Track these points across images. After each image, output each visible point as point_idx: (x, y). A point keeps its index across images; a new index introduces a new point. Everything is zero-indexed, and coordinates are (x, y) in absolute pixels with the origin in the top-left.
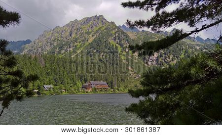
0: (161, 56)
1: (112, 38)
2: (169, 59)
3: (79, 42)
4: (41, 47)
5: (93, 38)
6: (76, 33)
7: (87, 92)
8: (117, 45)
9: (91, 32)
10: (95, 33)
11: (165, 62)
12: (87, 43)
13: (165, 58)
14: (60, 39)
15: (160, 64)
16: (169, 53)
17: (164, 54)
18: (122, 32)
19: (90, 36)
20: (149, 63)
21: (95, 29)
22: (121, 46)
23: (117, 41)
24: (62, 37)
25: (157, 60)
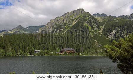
0: (118, 32)
1: (86, 22)
2: (124, 34)
3: (67, 25)
4: (48, 29)
5: (75, 22)
6: (66, 20)
7: (61, 55)
8: (89, 26)
9: (74, 19)
10: (77, 20)
11: (121, 36)
12: (71, 26)
13: (121, 33)
14: (58, 24)
15: (117, 38)
16: (124, 30)
17: (120, 31)
18: (93, 18)
19: (74, 21)
20: (109, 37)
21: (77, 17)
22: (92, 26)
23: (89, 23)
24: (59, 23)
25: (115, 35)
